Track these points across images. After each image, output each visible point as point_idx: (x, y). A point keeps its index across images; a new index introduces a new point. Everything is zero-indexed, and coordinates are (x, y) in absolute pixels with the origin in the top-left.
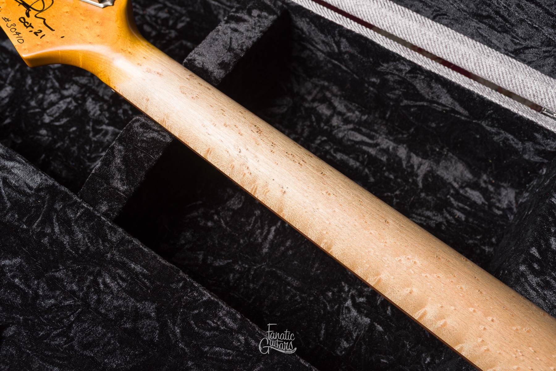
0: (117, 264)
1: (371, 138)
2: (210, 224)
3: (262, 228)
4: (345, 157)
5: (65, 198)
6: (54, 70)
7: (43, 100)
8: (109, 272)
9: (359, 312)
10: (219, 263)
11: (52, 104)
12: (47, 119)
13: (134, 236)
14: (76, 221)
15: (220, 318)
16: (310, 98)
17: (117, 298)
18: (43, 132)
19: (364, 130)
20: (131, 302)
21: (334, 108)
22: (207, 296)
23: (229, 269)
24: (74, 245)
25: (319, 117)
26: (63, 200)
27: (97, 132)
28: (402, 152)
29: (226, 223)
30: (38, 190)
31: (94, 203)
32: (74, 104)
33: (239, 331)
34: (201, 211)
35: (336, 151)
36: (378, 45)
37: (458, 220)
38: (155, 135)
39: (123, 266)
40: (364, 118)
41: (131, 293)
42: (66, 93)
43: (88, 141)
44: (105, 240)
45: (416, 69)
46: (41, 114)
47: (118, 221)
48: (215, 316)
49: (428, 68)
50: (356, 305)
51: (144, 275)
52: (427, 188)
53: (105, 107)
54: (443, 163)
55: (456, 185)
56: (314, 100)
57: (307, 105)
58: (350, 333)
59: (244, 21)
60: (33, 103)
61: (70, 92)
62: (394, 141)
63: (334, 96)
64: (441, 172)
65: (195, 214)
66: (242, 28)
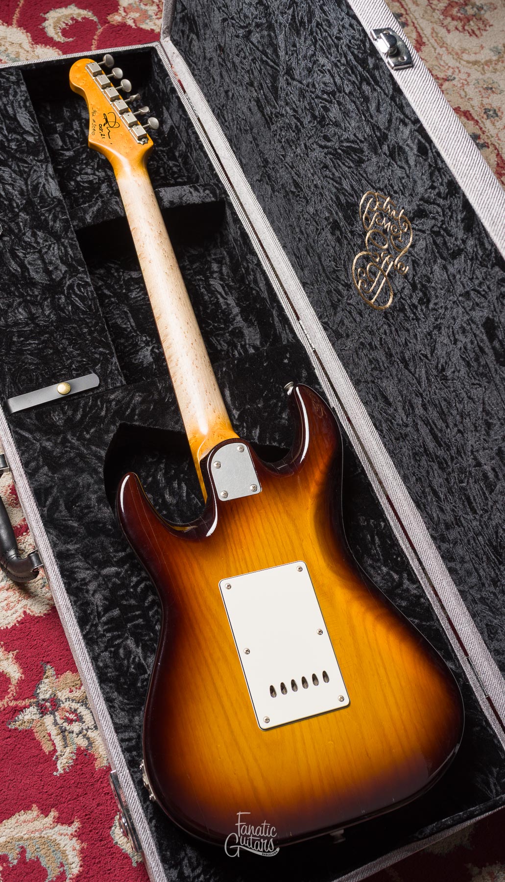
0: (63, 245)
1: (226, 294)
2: (116, 274)
3: (138, 293)
5: (63, 208)
6: (100, 159)
7: (84, 169)
8: (59, 246)
9: (151, 355)
10: (107, 292)
11: (86, 174)
12: (79, 179)
13: (78, 241)
14: (60, 220)
15: (87, 291)
16: (213, 257)
17: (54, 256)
18: (73, 183)
19: (226, 288)
20: (59, 262)
21: (221, 270)
22: (89, 280)
23: (110, 297)
24: (52, 227)
25: (210, 268)
26: (62, 208)
28: (236, 310)
29: (124, 280)
30: (55, 198)
31: (73, 218)
32: (97, 181)
33: (90, 300)
34: (116, 266)
35: (204, 287)
36: (252, 245)
37: (234, 355)
38: (119, 209)
39: (65, 247)
40: (231, 284)
41: (61, 258)
42: (97, 173)
44: (66, 233)
45: (259, 264)
46: (78, 175)
47: (76, 232)
48: (86, 288)
49: (265, 268)
50: (152, 351)
51: (71, 256)
52: (232, 333)
53: (110, 192)
54: (251, 329)
55: (247, 342)
56: (213, 259)
57: (209, 259)
58: (140, 359)
59: (199, 192)
60: (78, 167)
61: (100, 174)
62: (236, 304)
63: (226, 264)
64: (246, 332)
65: (112, 265)
66: (195, 194)
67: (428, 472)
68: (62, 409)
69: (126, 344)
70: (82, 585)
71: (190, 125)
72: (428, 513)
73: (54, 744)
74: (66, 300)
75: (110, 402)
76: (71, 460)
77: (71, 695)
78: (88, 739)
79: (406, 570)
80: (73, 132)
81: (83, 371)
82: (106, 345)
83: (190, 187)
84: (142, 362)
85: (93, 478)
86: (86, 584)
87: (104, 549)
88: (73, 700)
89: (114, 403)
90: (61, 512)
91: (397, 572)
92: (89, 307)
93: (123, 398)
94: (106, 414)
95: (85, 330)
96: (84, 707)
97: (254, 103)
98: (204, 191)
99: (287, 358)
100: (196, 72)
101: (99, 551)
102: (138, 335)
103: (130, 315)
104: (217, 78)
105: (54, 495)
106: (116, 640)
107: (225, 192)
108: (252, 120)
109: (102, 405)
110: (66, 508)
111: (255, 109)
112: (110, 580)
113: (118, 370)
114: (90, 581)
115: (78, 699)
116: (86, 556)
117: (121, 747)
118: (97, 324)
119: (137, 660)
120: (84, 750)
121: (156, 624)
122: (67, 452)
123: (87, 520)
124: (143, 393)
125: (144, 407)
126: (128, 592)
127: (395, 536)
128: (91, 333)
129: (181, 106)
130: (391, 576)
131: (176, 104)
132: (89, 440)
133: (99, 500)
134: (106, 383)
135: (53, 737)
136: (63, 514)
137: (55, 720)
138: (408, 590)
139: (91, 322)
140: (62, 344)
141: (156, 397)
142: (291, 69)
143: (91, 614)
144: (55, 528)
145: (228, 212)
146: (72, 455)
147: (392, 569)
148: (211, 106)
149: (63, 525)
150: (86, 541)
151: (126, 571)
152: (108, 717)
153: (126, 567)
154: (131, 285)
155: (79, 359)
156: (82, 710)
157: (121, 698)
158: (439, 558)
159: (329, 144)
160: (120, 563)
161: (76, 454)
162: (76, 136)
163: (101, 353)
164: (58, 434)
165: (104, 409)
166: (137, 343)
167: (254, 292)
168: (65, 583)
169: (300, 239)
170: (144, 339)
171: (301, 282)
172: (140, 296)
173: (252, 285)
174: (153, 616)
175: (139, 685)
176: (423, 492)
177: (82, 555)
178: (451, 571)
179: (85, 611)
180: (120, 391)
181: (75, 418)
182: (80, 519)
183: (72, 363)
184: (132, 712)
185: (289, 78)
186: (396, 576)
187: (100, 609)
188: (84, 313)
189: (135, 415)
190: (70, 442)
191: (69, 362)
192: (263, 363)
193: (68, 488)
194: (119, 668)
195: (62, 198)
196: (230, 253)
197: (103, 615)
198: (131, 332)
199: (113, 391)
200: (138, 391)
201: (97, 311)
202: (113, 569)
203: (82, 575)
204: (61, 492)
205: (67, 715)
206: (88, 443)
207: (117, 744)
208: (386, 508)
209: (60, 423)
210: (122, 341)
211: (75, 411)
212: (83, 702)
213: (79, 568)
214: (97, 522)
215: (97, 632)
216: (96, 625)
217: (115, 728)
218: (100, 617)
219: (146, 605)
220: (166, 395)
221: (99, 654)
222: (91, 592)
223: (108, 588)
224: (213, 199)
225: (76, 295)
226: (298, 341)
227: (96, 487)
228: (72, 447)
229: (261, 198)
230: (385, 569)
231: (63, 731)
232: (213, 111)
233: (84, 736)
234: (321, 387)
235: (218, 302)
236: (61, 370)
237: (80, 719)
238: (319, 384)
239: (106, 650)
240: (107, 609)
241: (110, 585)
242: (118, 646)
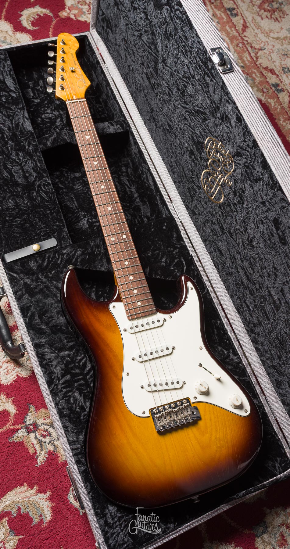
0: (34, 160)
1: (131, 185)
2: (66, 175)
3: (79, 186)
4: (118, 185)
5: (34, 138)
6: (56, 104)
7: (46, 110)
8: (32, 161)
9: (87, 223)
10: (61, 186)
11: (48, 113)
12: (43, 116)
13: (44, 158)
15: (49, 188)
16: (123, 163)
17: (29, 168)
18: (40, 119)
19: (130, 182)
20: (32, 171)
21: (127, 171)
22: (50, 182)
23: (62, 189)
24: (28, 149)
25: (121, 170)
26: (33, 138)
27: (54, 129)
28: (136, 195)
29: (71, 178)
30: (29, 131)
31: (40, 144)
32: (54, 117)
33: (51, 193)
34: (66, 170)
36: (145, 158)
37: (135, 222)
38: (66, 138)
39: (36, 162)
40: (133, 179)
41: (33, 169)
42: (54, 113)
43: (50, 131)
44: (36, 153)
45: (149, 169)
46: (43, 114)
47: (42, 152)
48: (48, 186)
49: (152, 172)
50: (88, 221)
51: (39, 167)
52: (134, 209)
53: (62, 124)
54: (145, 206)
55: (143, 214)
56: (123, 164)
57: (120, 164)
58: (80, 226)
59: (114, 126)
60: (43, 109)
61: (55, 113)
62: (136, 191)
63: (130, 167)
64: (142, 208)
65: (64, 170)
66: (112, 127)
67: (244, 295)
68: (36, 260)
69: (73, 217)
70: (49, 362)
71: (108, 84)
72: (244, 317)
73: (35, 449)
74: (37, 194)
75: (63, 255)
76: (41, 289)
77: (44, 422)
78: (54, 446)
79: (232, 348)
80: (39, 87)
81: (47, 237)
82: (61, 221)
83: (109, 123)
84: (82, 227)
85: (54, 300)
86: (51, 362)
87: (61, 341)
88: (45, 424)
89: (65, 255)
90: (36, 320)
91: (226, 350)
92: (50, 198)
93: (71, 252)
94: (61, 262)
95: (48, 212)
96: (52, 428)
97: (144, 76)
98: (117, 125)
99: (165, 226)
100: (111, 52)
101: (58, 343)
102: (79, 211)
103: (74, 199)
104: (124, 57)
105: (32, 310)
106: (68, 393)
107: (129, 126)
108: (144, 85)
109: (59, 257)
110: (39, 318)
111: (145, 79)
112: (64, 359)
113: (67, 235)
114: (53, 360)
115: (48, 423)
116: (51, 345)
117: (72, 453)
118: (55, 208)
119: (80, 404)
120: (52, 452)
121: (91, 383)
122: (39, 285)
123: (51, 324)
124: (82, 249)
125: (83, 257)
126: (75, 365)
127: (225, 329)
128: (51, 214)
129: (103, 72)
130: (223, 352)
131: (100, 71)
132: (51, 278)
133: (58, 313)
134: (61, 244)
135: (35, 445)
136: (37, 321)
137: (36, 436)
138: (232, 360)
139: (51, 207)
140: (35, 220)
141: (90, 251)
142: (165, 60)
143: (54, 378)
144: (33, 330)
145: (131, 138)
146: (42, 287)
147: (224, 348)
148: (120, 74)
149: (37, 328)
150: (51, 337)
151: (74, 353)
152: (65, 437)
153: (73, 351)
154: (75, 181)
155: (45, 229)
156: (51, 430)
157: (72, 426)
158: (250, 341)
159: (187, 106)
160: (71, 349)
161: (44, 286)
162: (41, 90)
163: (58, 226)
164: (33, 274)
165: (60, 259)
166: (79, 216)
167: (146, 185)
168: (39, 361)
169: (172, 157)
170: (83, 213)
171: (173, 180)
172: (80, 188)
173: (145, 181)
174: (89, 379)
175: (82, 418)
176: (241, 305)
177: (48, 345)
178: (257, 349)
179: (51, 377)
180: (69, 248)
181: (43, 265)
182: (47, 324)
183: (41, 232)
184: (78, 433)
185: (164, 65)
186: (226, 352)
187: (59, 376)
188: (47, 201)
189: (78, 262)
190: (41, 279)
191: (39, 231)
192: (151, 229)
193: (40, 306)
194: (70, 409)
195: (33, 131)
196: (133, 161)
197: (61, 379)
198: (75, 210)
199: (65, 249)
200: (79, 248)
201: (55, 200)
202: (67, 353)
203: (48, 356)
204: (36, 309)
205: (43, 433)
206: (51, 279)
207: (70, 451)
208: (221, 313)
209: (35, 268)
210: (70, 215)
211: (43, 261)
212: (51, 425)
213: (47, 352)
214: (57, 326)
215: (58, 389)
216: (57, 385)
217: (69, 442)
218: (59, 380)
219: (85, 372)
220: (95, 250)
221: (59, 402)
222: (54, 366)
223: (63, 363)
224: (122, 130)
225: (43, 191)
226: (172, 215)
227: (56, 305)
228: (42, 282)
229: (150, 130)
230: (220, 348)
231: (40, 442)
232: (122, 76)
233: (52, 444)
234: (184, 243)
235: (126, 190)
236: (35, 236)
237: (50, 435)
238: (183, 241)
239: (63, 399)
240: (63, 376)
241: (65, 362)
242: (70, 396)
